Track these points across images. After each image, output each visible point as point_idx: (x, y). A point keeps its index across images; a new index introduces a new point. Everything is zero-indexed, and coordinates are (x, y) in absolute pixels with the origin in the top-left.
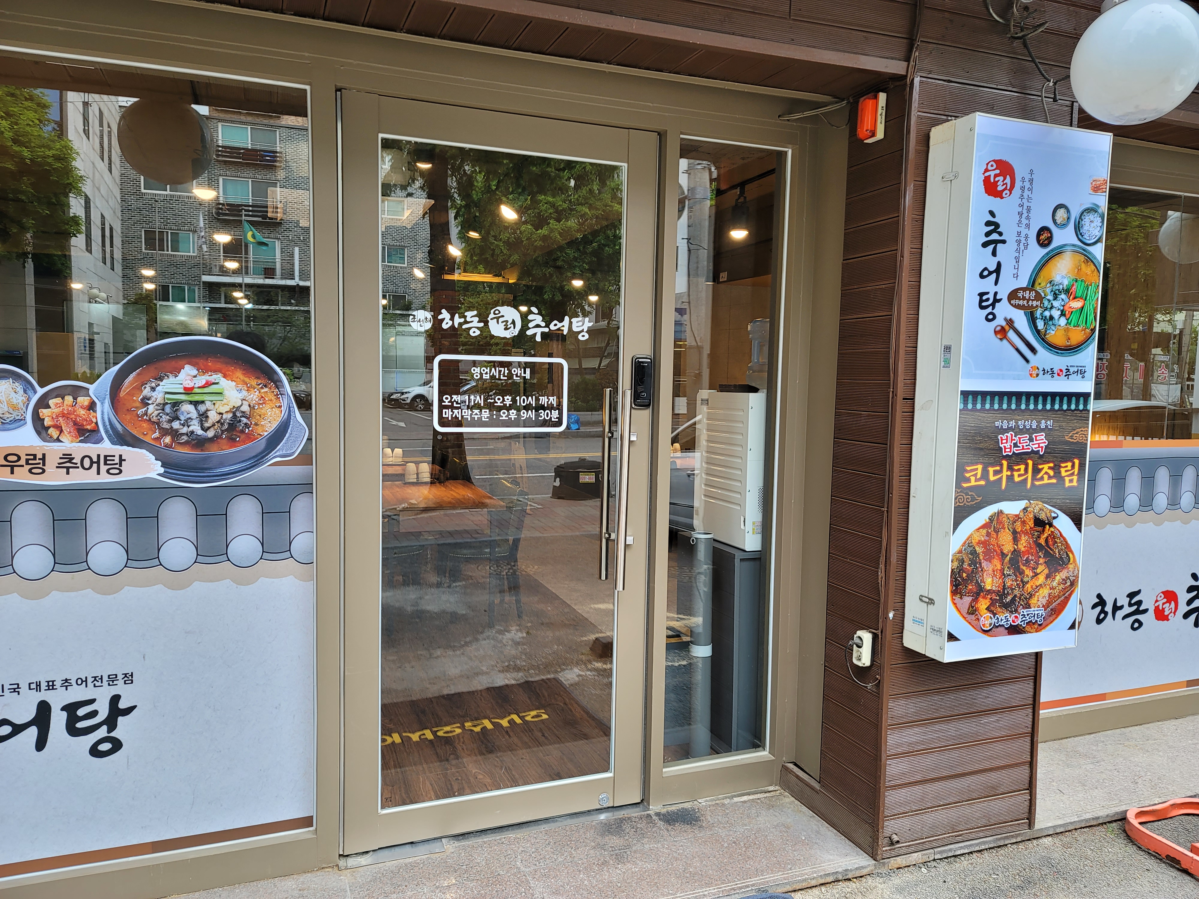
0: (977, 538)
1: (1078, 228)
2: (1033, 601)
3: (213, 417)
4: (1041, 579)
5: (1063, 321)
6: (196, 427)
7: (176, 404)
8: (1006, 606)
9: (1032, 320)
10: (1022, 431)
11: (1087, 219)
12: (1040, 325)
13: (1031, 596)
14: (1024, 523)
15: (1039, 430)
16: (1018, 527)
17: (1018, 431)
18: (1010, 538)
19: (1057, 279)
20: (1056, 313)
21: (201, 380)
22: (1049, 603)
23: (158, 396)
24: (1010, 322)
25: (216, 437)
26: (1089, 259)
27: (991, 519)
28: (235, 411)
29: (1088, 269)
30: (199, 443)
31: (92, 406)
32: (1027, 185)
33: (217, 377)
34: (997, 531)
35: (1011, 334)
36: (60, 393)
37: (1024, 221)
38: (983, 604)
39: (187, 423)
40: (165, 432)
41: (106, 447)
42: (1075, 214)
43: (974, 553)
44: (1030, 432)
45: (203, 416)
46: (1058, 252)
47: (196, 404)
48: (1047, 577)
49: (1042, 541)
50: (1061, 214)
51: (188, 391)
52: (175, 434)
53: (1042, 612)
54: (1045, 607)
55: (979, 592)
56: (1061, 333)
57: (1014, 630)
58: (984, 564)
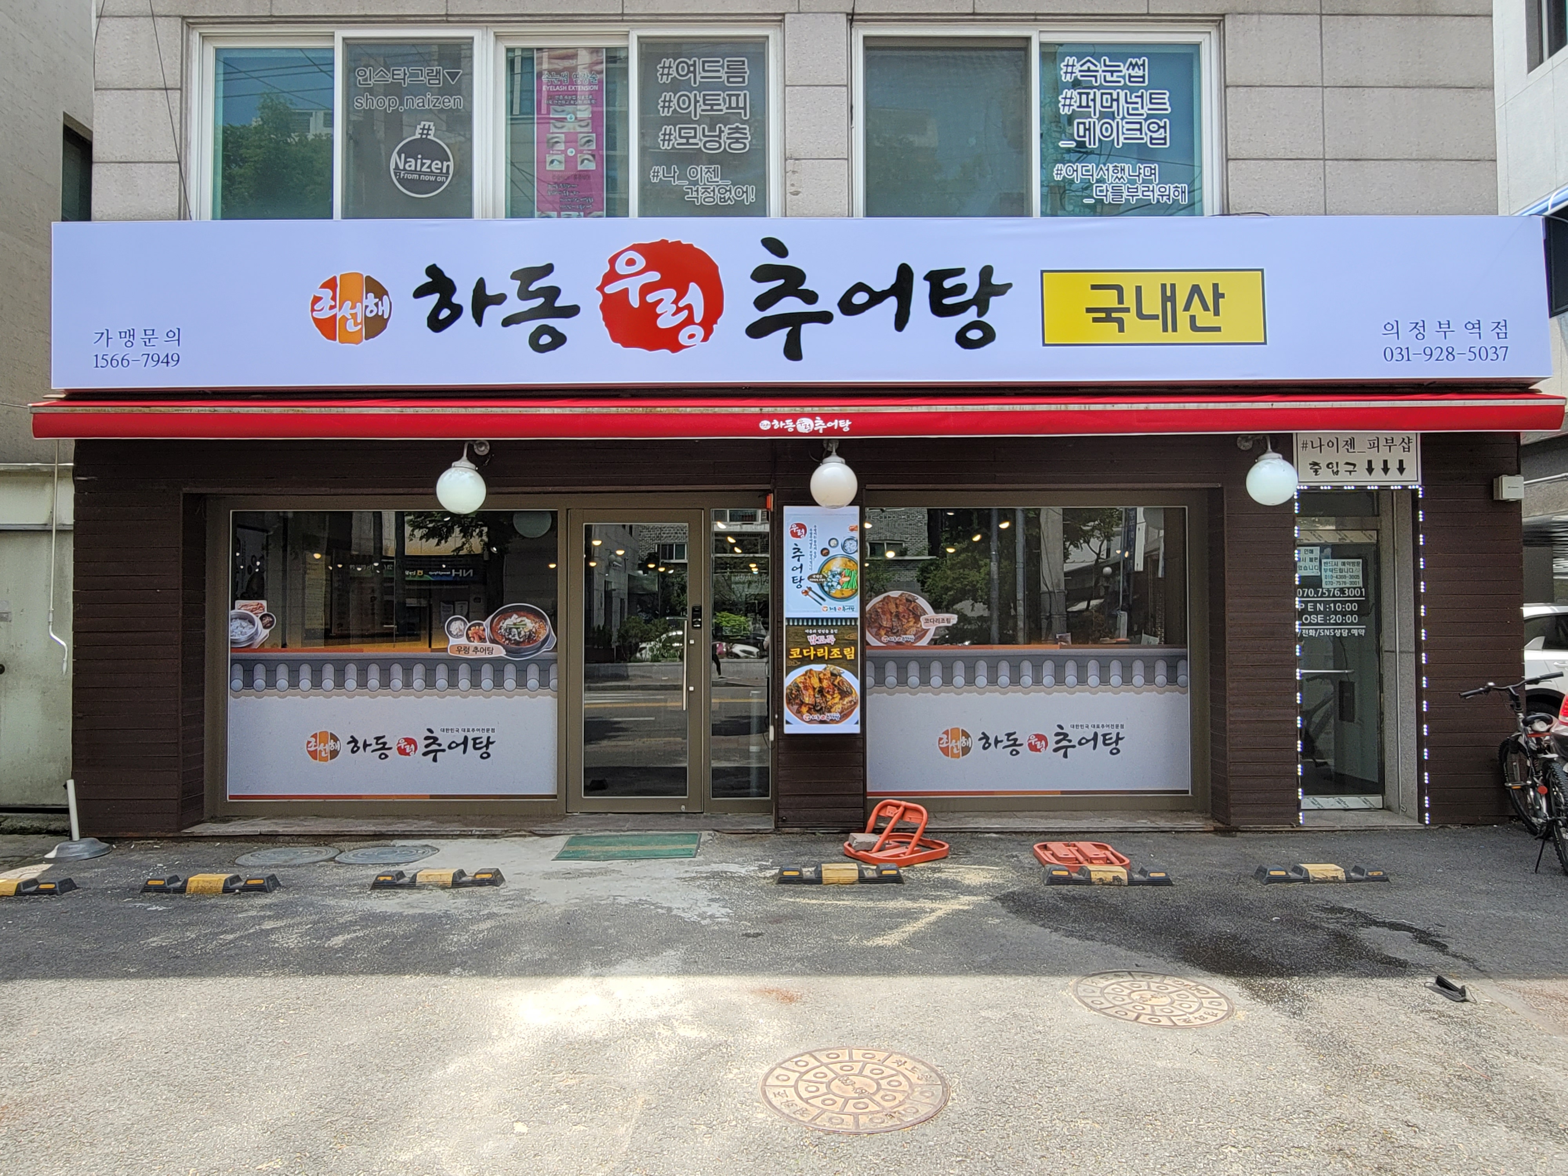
0: (799, 680)
1: (843, 547)
2: (833, 710)
3: (523, 633)
4: (837, 700)
5: (839, 587)
6: (517, 637)
7: (510, 629)
8: (818, 711)
9: (822, 586)
10: (821, 634)
11: (848, 543)
12: (826, 589)
13: (831, 707)
14: (825, 675)
15: (830, 634)
16: (822, 676)
17: (818, 634)
18: (817, 681)
19: (834, 569)
20: (835, 584)
21: (519, 620)
22: (842, 712)
23: (505, 626)
24: (810, 589)
25: (524, 641)
26: (851, 560)
27: (806, 672)
28: (530, 631)
29: (851, 564)
30: (517, 643)
31: (484, 630)
32: (813, 532)
33: (524, 618)
34: (810, 678)
35: (810, 593)
36: (474, 625)
37: (813, 546)
38: (804, 709)
39: (514, 636)
40: (506, 639)
41: (488, 644)
42: (841, 542)
43: (798, 686)
44: (825, 635)
45: (519, 633)
46: (834, 557)
47: (517, 629)
48: (841, 699)
49: (836, 683)
50: (833, 543)
51: (515, 624)
52: (510, 640)
53: (838, 715)
54: (840, 713)
55: (802, 703)
56: (839, 592)
57: (822, 722)
58: (804, 692)
